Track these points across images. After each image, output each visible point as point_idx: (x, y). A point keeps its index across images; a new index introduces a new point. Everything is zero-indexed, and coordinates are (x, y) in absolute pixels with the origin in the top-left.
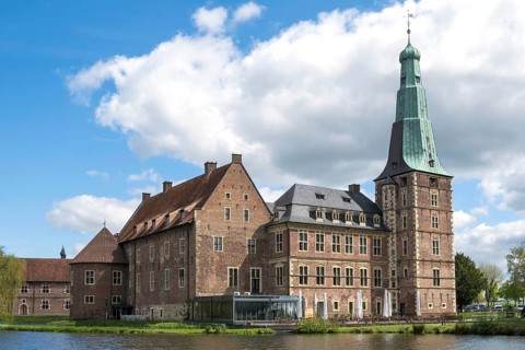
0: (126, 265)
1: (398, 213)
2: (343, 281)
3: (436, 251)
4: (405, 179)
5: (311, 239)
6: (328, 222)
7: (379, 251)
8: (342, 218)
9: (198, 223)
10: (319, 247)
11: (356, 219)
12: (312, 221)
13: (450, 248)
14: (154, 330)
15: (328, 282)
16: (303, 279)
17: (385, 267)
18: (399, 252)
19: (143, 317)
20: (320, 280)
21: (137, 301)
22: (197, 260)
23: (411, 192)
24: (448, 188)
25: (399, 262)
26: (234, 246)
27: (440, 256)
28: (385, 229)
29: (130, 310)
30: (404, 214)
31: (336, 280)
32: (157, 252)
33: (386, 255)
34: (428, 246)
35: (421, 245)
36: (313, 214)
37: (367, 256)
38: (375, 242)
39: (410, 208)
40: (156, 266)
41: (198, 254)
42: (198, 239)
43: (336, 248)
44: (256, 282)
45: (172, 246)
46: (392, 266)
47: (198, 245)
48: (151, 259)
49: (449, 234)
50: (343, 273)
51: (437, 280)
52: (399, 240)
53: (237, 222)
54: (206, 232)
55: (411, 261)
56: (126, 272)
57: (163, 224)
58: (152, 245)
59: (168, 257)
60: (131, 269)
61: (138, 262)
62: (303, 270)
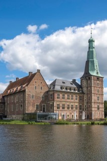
0: (5, 103)
1: (87, 88)
2: (70, 108)
3: (98, 100)
4: (89, 78)
5: (61, 95)
6: (66, 91)
7: (81, 99)
8: (70, 89)
9: (27, 90)
10: (63, 98)
11: (75, 90)
12: (61, 90)
13: (103, 99)
14: (13, 123)
15: (66, 109)
16: (58, 108)
17: (83, 104)
18: (87, 100)
19: (10, 119)
20: (63, 108)
21: (8, 114)
22: (26, 102)
23: (91, 82)
24: (102, 81)
25: (87, 103)
26: (37, 98)
27: (100, 101)
28: (83, 93)
29: (6, 117)
30: (89, 88)
31: (68, 108)
32: (14, 99)
33: (83, 101)
34: (96, 98)
35: (94, 98)
36: (61, 88)
37: (78, 101)
38: (80, 97)
39: (91, 87)
40: (14, 103)
41: (26, 100)
42: (27, 95)
43: (68, 98)
44: (44, 108)
45: (19, 97)
46: (85, 104)
47: (27, 97)
48: (12, 101)
49: (102, 95)
50: (70, 106)
51: (98, 108)
52: (87, 96)
54: (29, 93)
55: (91, 103)
56: (5, 105)
57: (16, 91)
58: (12, 97)
59: (17, 100)
60: (6, 104)
61: (8, 102)
62: (58, 105)
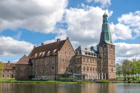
1: (103, 54)
2: (92, 70)
3: (112, 63)
4: (105, 46)
5: (86, 59)
6: (89, 56)
8: (92, 55)
9: (59, 55)
10: (88, 62)
11: (95, 55)
12: (86, 55)
13: (115, 63)
15: (89, 70)
16: (84, 70)
17: (100, 67)
18: (104, 64)
20: (88, 70)
21: (36, 75)
22: (59, 64)
23: (107, 49)
24: (114, 49)
25: (104, 66)
26: (67, 61)
27: (113, 65)
28: (100, 58)
29: (34, 77)
30: (105, 54)
31: (91, 70)
32: (44, 62)
33: (100, 64)
34: (111, 62)
35: (109, 62)
36: (86, 53)
37: (96, 64)
38: (98, 61)
39: (107, 53)
40: (43, 65)
41: (59, 63)
42: (59, 59)
43: (91, 62)
44: (72, 70)
45: (49, 60)
46: (102, 67)
48: (42, 64)
49: (114, 59)
51: (112, 70)
52: (104, 60)
53: (68, 55)
55: (107, 66)
59: (48, 63)
60: (33, 66)
61: (36, 64)
62: (84, 67)
